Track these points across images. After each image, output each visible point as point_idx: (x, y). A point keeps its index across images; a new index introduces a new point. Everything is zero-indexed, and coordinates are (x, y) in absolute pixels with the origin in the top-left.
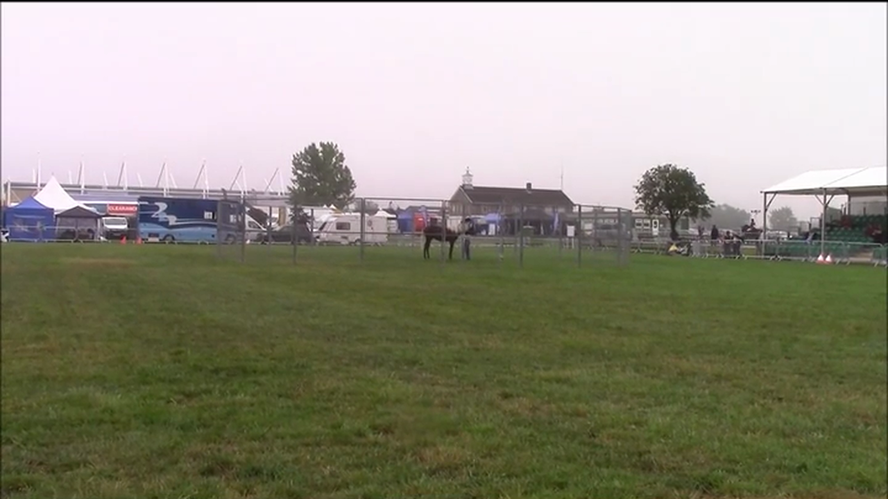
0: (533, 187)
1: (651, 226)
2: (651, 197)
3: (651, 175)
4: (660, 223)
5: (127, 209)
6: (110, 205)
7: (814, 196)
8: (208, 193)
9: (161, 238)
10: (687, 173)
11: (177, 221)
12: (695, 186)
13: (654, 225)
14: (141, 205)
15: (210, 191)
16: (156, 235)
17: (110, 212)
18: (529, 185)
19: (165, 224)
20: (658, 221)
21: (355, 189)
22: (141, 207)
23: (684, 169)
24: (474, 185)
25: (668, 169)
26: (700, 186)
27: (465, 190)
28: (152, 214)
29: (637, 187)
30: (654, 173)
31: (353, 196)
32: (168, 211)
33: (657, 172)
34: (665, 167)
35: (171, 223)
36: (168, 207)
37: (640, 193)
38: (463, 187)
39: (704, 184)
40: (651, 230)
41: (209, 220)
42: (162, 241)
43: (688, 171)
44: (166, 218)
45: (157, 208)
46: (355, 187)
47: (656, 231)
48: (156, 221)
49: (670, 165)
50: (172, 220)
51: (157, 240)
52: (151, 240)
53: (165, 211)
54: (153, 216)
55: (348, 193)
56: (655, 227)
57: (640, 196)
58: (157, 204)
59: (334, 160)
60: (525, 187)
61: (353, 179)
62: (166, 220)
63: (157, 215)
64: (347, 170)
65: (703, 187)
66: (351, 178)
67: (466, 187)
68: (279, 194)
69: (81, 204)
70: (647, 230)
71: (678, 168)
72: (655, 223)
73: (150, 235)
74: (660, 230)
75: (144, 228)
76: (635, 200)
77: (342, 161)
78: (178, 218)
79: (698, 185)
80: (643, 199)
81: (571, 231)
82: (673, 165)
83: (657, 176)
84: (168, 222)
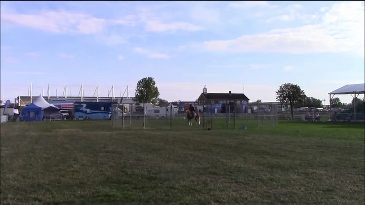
0: (232, 93)
1: (282, 108)
2: (282, 96)
3: (282, 87)
4: (285, 106)
5: (69, 106)
6: (62, 105)
7: (350, 94)
8: (99, 98)
9: (84, 118)
10: (297, 86)
11: (90, 111)
12: (300, 91)
13: (282, 107)
14: (75, 105)
15: (100, 97)
16: (82, 117)
17: (63, 108)
18: (230, 92)
19: (86, 112)
20: (284, 105)
21: (159, 96)
22: (76, 106)
23: (295, 84)
24: (208, 92)
25: (289, 85)
26: (302, 91)
27: (205, 95)
28: (80, 109)
29: (277, 92)
30: (284, 86)
31: (159, 98)
32: (87, 107)
33: (285, 86)
34: (288, 84)
35: (88, 112)
36: (87, 105)
37: (278, 95)
38: (203, 93)
39: (304, 90)
40: (282, 109)
41: (103, 110)
42: (85, 119)
43: (297, 85)
44: (86, 110)
45: (82, 106)
46: (159, 94)
47: (283, 110)
48: (82, 111)
49: (290, 83)
50: (88, 111)
51: (82, 119)
52: (80, 119)
53: (85, 107)
54: (81, 109)
55: (157, 97)
56: (283, 108)
57: (278, 96)
58: (82, 104)
59: (152, 84)
60: (229, 93)
61: (159, 91)
62: (85, 111)
63: (82, 109)
64: (156, 88)
65: (304, 91)
66: (158, 91)
67: (205, 94)
68: (128, 98)
69: (52, 105)
70: (280, 109)
71: (293, 84)
72: (283, 106)
73: (80, 117)
74: (285, 109)
75: (77, 114)
76: (276, 97)
77: (154, 85)
78: (91, 110)
79: (301, 91)
80: (279, 97)
81: (249, 111)
82: (291, 83)
83: (285, 88)
84: (87, 112)
